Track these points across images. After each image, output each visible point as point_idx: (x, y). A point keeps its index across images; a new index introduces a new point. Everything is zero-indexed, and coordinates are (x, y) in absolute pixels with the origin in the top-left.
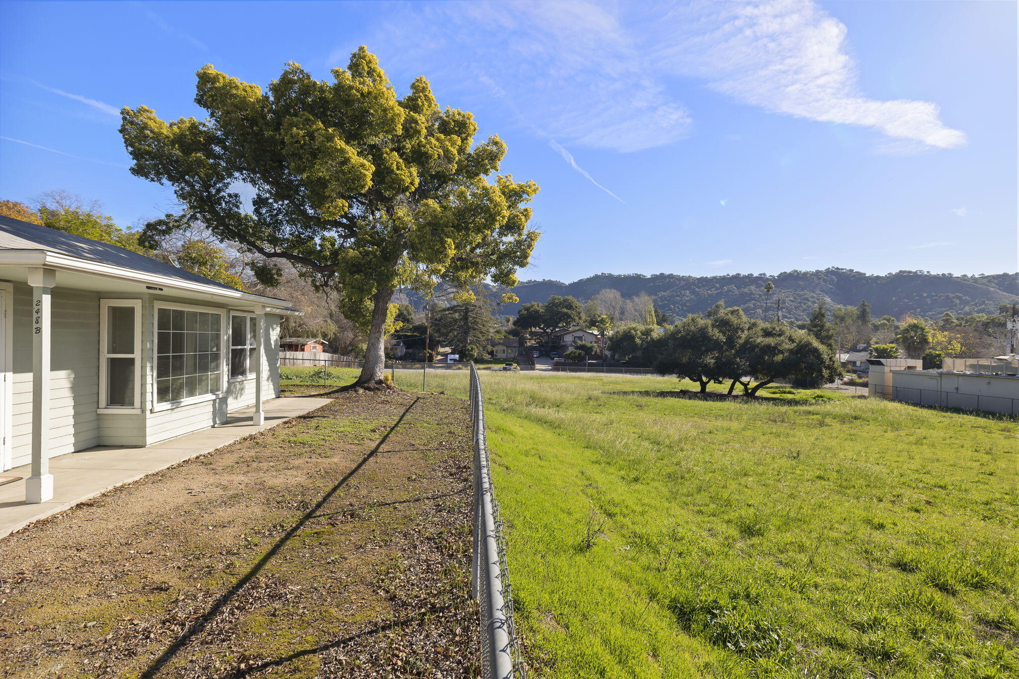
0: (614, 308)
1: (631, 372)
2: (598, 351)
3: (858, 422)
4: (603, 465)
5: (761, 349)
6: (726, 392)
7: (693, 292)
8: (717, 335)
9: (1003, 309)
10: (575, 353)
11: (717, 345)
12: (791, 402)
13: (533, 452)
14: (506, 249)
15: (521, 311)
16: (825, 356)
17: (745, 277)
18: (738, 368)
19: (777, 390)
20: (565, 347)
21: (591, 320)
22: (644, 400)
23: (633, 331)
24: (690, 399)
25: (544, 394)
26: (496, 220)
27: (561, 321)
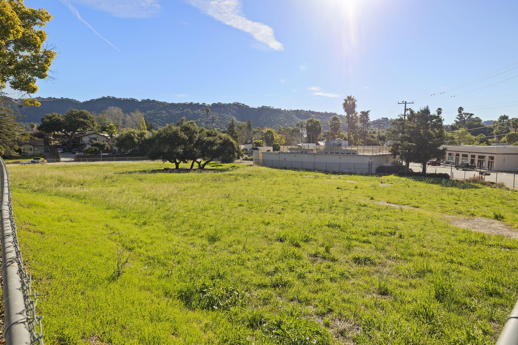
0: (118, 119)
1: (132, 160)
2: (109, 147)
3: (250, 177)
4: (121, 218)
5: (206, 143)
6: (189, 167)
7: (168, 112)
8: (183, 135)
9: (298, 125)
10: (92, 149)
11: (183, 142)
12: (221, 170)
13: (64, 218)
14: (24, 61)
15: (44, 119)
16: (236, 146)
17: (195, 104)
18: (195, 154)
19: (214, 165)
20: (84, 145)
21: (102, 127)
22: (143, 176)
23: (132, 134)
24: (170, 172)
25: (70, 178)
26: (10, 33)
27: (78, 127)
